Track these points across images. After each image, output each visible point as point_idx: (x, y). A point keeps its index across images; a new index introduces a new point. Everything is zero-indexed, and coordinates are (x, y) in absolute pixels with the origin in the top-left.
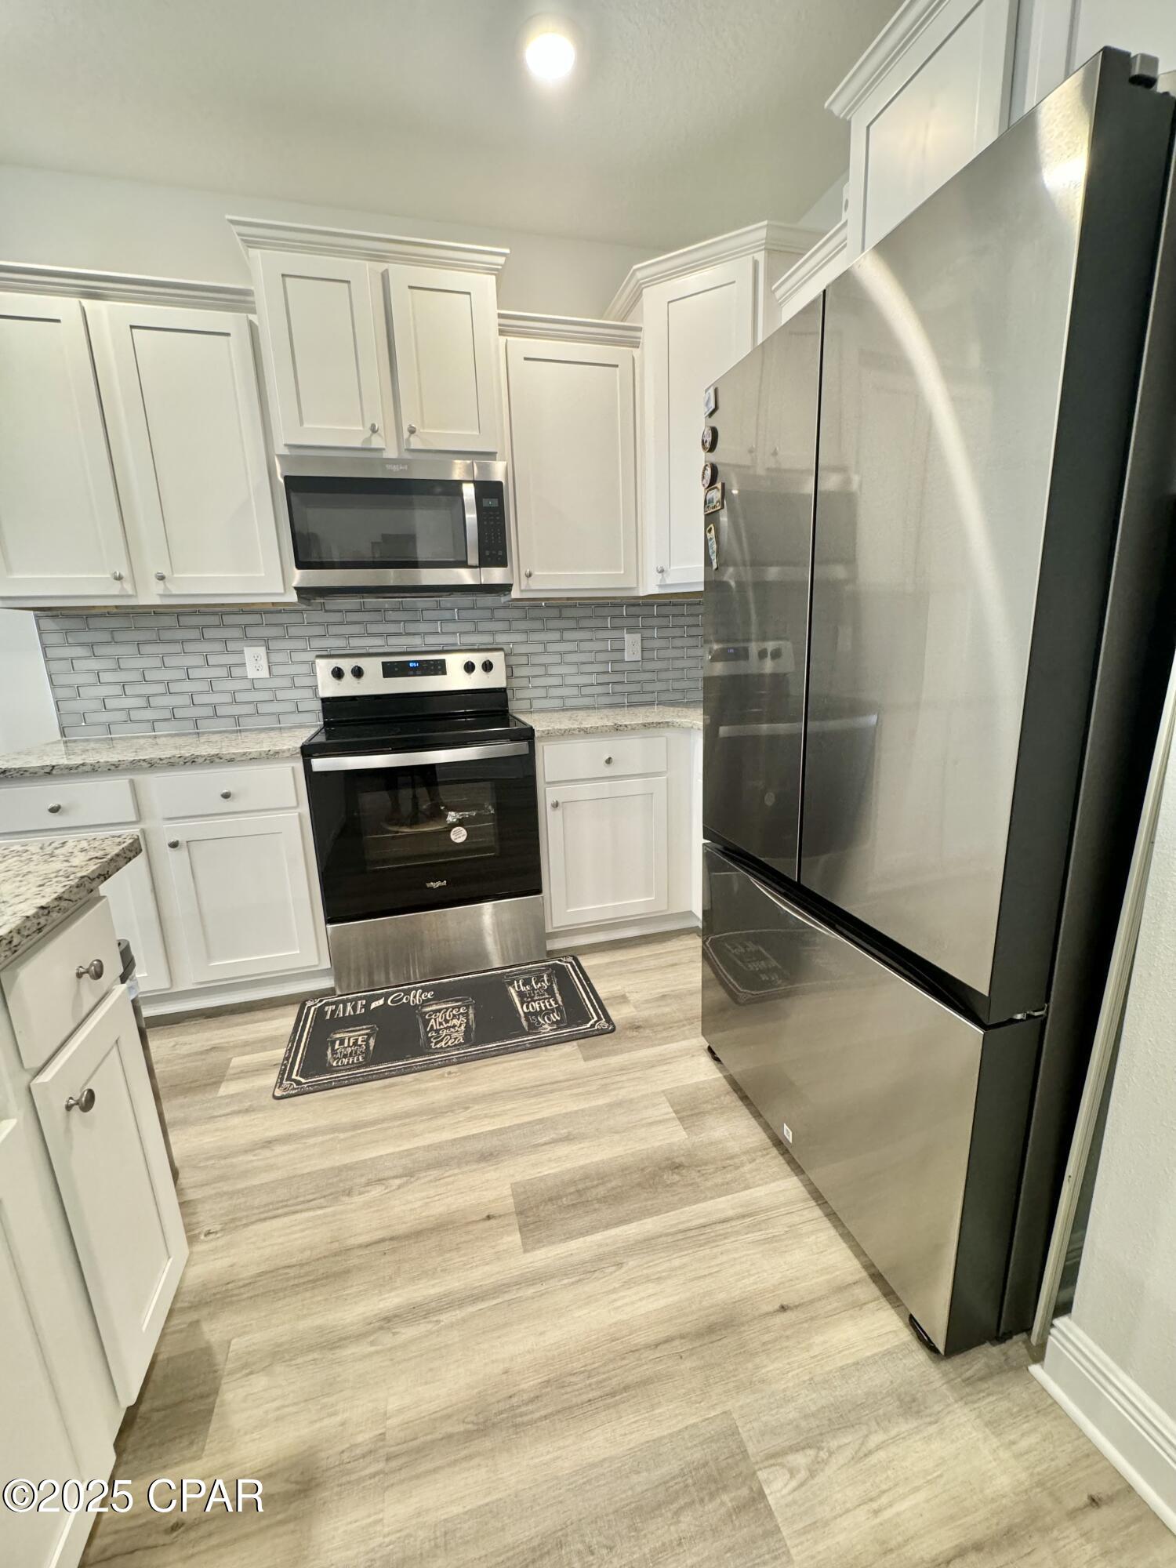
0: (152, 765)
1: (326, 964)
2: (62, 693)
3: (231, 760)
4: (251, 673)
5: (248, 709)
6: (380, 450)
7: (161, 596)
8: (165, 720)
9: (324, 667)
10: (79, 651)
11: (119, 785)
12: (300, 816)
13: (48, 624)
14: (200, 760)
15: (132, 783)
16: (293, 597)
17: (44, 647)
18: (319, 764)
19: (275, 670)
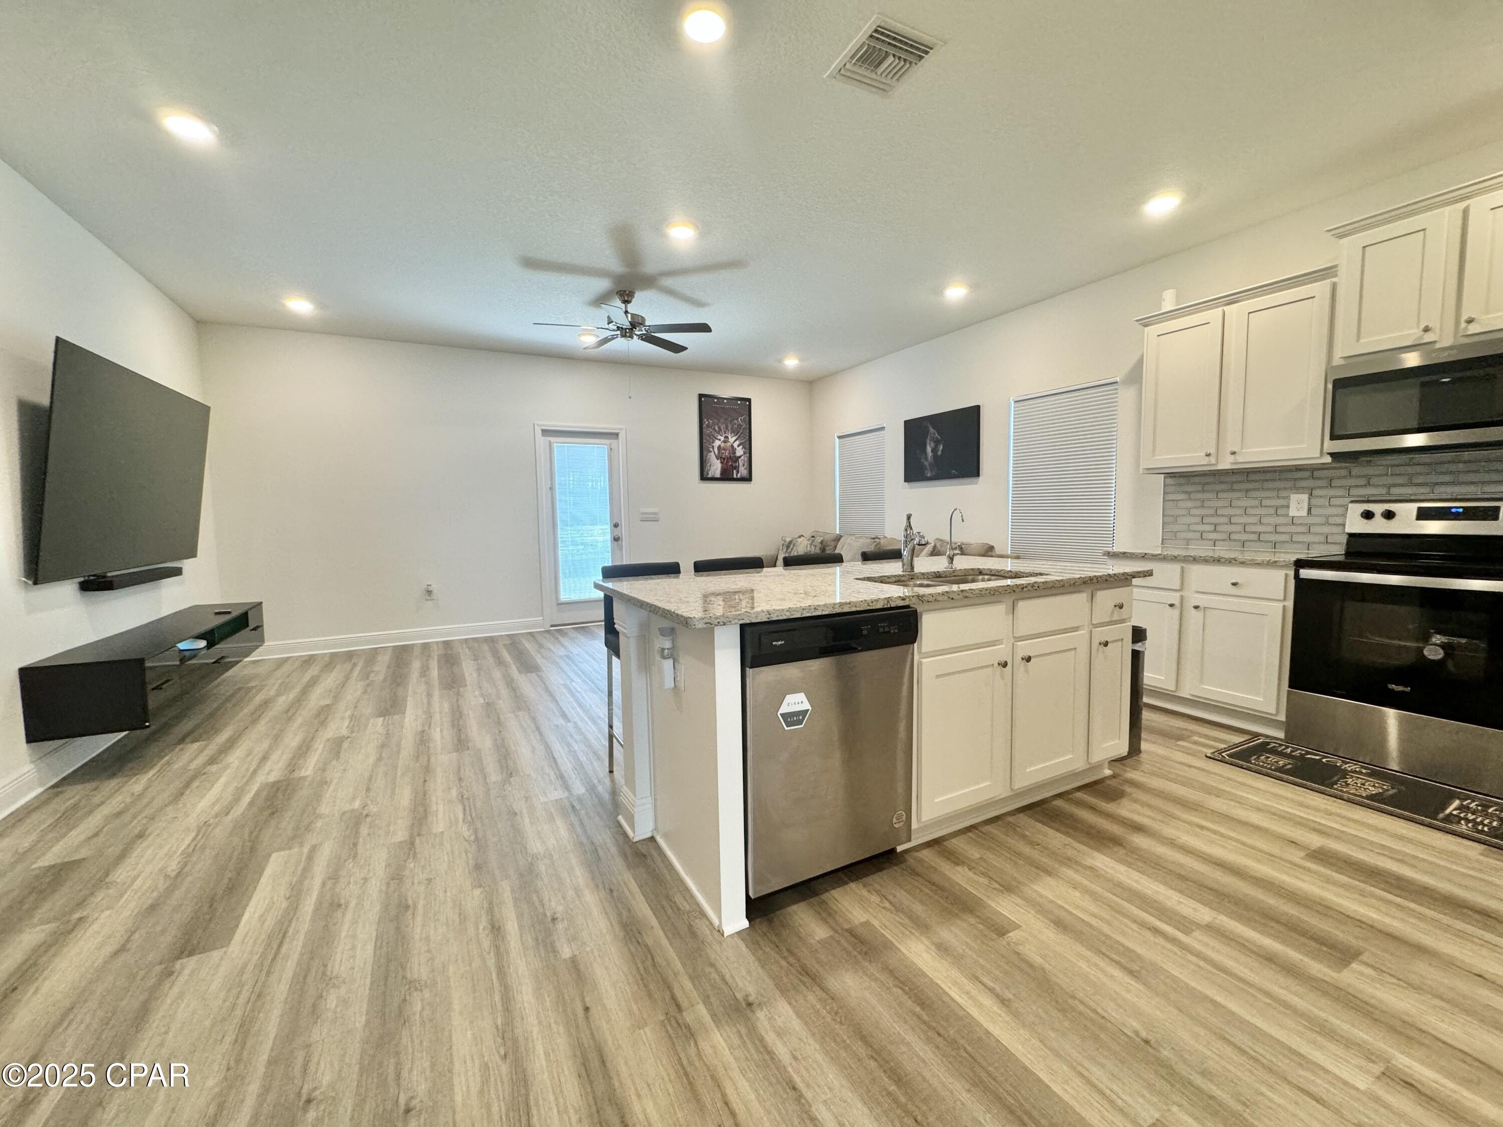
0: (1195, 560)
1: (1282, 717)
2: (1168, 519)
3: (1243, 563)
4: (1293, 512)
5: (1285, 538)
6: (1434, 342)
7: (1232, 463)
8: (1223, 540)
9: (1355, 510)
10: (1183, 496)
11: (1176, 567)
12: (1284, 607)
13: (1170, 481)
14: (1223, 560)
15: (1182, 568)
16: (1328, 459)
17: (1165, 493)
18: (1305, 573)
19: (1313, 511)
